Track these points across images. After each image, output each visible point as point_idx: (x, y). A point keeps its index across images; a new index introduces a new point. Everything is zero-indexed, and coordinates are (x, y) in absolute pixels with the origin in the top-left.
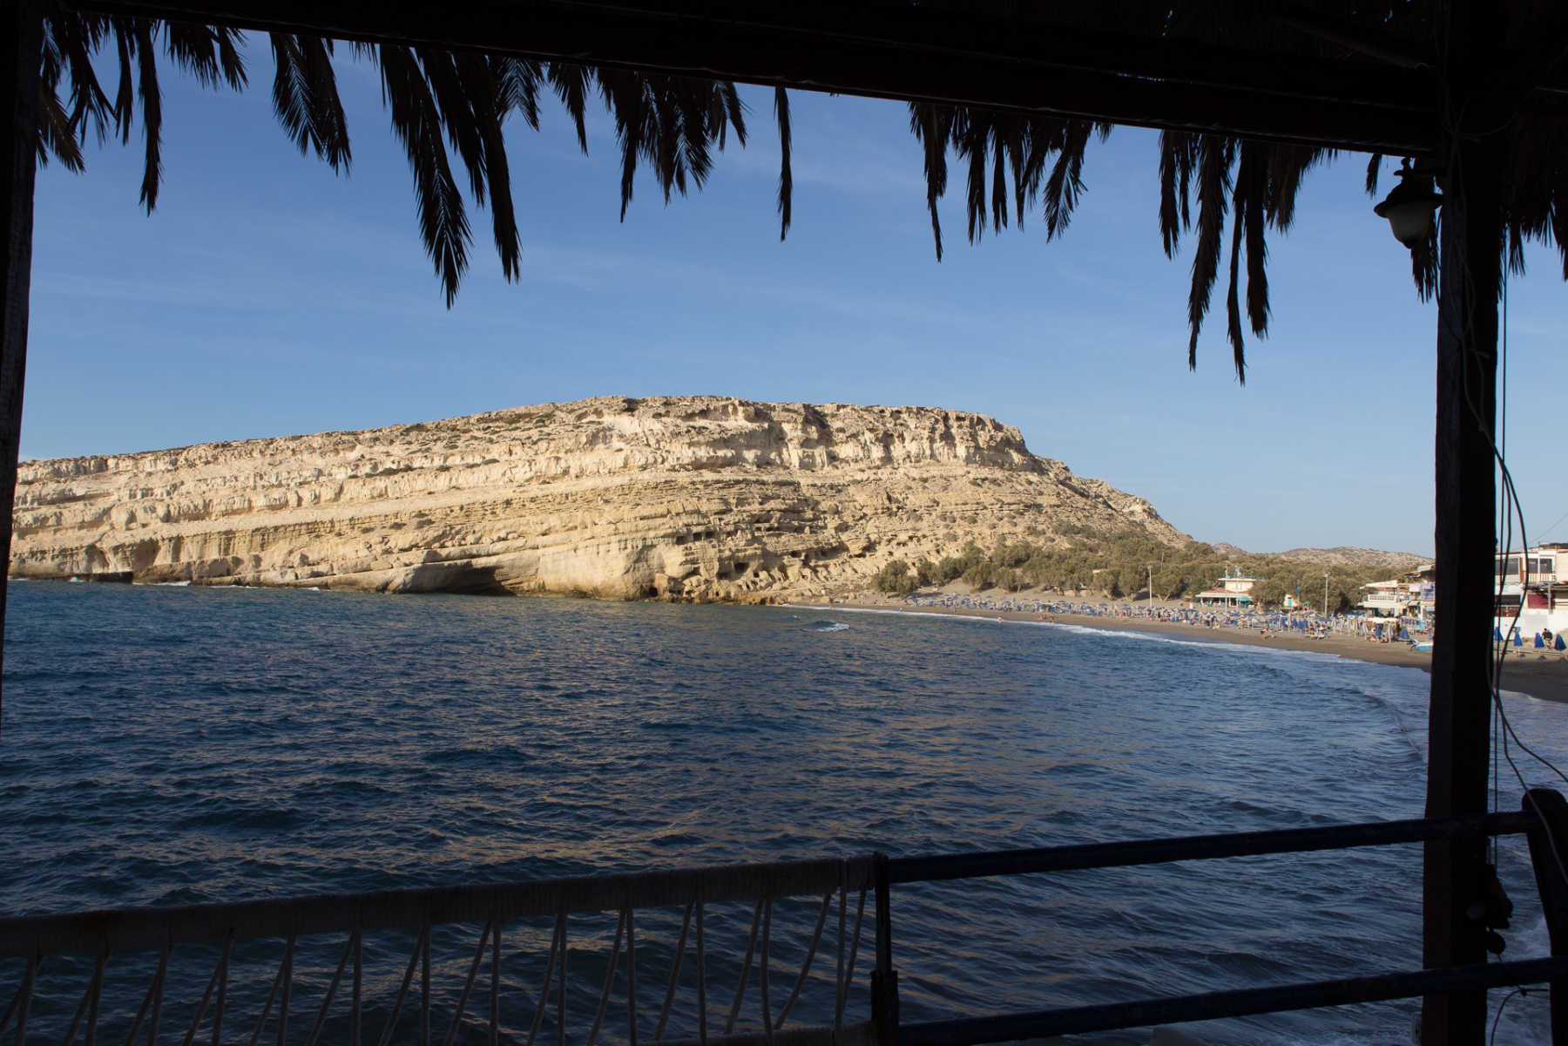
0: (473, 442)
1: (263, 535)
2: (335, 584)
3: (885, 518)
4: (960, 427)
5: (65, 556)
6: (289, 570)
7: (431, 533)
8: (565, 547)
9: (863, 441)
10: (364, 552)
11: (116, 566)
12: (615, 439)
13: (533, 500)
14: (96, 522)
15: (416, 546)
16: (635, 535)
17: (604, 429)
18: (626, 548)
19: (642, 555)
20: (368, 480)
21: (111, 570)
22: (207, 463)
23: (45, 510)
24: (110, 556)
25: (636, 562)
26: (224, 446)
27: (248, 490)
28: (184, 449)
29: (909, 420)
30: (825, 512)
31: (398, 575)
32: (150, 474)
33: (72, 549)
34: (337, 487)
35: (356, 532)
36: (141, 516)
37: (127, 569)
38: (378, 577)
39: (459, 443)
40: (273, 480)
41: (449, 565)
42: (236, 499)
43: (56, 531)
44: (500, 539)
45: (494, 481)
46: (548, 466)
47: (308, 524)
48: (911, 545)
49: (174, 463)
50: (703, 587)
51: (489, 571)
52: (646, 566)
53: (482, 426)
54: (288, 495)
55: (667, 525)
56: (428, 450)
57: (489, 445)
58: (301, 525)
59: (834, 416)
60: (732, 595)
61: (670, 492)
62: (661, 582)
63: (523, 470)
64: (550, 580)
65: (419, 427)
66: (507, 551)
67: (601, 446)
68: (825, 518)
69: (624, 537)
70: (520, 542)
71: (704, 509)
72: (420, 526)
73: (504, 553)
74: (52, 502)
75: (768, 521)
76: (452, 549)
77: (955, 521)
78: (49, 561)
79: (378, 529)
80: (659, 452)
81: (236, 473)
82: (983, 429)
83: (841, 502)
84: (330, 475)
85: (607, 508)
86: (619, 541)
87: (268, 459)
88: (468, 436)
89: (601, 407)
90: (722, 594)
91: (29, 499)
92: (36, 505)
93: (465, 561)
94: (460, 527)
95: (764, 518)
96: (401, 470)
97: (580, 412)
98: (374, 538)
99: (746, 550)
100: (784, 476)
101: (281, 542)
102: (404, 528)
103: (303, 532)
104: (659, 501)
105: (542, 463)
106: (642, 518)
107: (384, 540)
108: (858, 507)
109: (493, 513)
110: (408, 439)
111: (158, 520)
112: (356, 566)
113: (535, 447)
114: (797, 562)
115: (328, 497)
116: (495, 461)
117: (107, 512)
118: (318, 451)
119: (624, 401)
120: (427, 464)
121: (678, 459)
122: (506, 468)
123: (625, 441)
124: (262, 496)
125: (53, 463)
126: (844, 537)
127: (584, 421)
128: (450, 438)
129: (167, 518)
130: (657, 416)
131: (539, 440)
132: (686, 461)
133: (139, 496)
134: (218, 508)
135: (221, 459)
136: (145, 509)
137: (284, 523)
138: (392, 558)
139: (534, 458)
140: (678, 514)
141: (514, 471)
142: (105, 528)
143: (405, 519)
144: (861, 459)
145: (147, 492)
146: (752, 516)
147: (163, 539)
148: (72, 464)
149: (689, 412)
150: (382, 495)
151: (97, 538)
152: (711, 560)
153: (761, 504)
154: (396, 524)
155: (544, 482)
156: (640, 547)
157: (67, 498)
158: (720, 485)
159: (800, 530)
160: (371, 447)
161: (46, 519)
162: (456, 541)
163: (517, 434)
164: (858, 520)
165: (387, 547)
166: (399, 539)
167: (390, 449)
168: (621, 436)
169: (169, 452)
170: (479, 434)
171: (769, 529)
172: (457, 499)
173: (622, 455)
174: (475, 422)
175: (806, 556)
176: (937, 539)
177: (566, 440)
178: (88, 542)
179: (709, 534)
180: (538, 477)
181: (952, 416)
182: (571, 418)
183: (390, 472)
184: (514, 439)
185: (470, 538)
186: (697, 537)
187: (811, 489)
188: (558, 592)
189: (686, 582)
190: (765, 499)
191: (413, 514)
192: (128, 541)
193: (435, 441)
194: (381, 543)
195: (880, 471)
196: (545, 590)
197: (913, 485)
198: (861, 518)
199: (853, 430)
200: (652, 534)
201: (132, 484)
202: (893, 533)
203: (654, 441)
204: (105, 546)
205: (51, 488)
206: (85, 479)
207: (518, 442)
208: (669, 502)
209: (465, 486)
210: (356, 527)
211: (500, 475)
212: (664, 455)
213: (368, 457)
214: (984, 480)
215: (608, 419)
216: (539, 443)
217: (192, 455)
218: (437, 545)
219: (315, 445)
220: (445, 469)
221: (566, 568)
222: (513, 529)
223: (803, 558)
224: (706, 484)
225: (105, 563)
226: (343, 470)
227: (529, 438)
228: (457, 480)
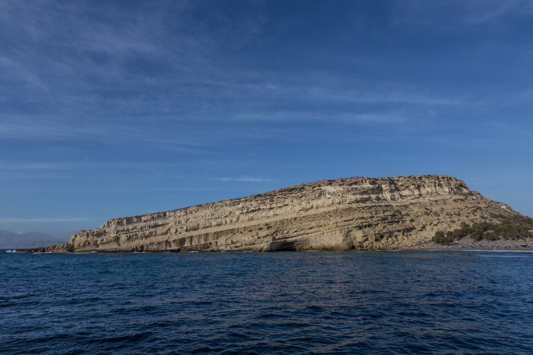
0: (279, 199)
1: (217, 234)
2: (244, 250)
3: (426, 216)
4: (444, 181)
5: (159, 244)
6: (228, 246)
7: (273, 231)
8: (319, 233)
9: (410, 188)
10: (251, 239)
11: (174, 247)
12: (327, 194)
13: (304, 217)
14: (166, 233)
15: (268, 235)
16: (344, 227)
17: (323, 191)
18: (342, 232)
19: (347, 234)
20: (247, 214)
21: (172, 248)
22: (196, 212)
23: (152, 230)
24: (172, 244)
25: (347, 236)
26: (200, 206)
27: (210, 220)
28: (188, 208)
29: (425, 180)
30: (404, 215)
31: (265, 245)
32: (179, 216)
33: (161, 242)
34: (237, 217)
35: (247, 232)
36: (179, 230)
37: (177, 248)
38: (259, 246)
39: (274, 200)
40: (217, 216)
41: (280, 241)
42: (207, 223)
43: (155, 236)
44: (296, 232)
45: (288, 212)
46: (306, 205)
47: (231, 230)
48: (439, 225)
49: (186, 212)
50: (371, 245)
51: (292, 243)
52: (350, 238)
53: (280, 193)
54: (223, 221)
55: (355, 223)
56: (264, 203)
57: (285, 200)
58: (228, 230)
59: (398, 181)
60: (381, 247)
61: (351, 211)
62: (356, 244)
63: (298, 207)
64: (314, 245)
65: (259, 195)
66: (298, 235)
67: (323, 197)
68: (405, 217)
69: (341, 228)
70: (302, 232)
71: (365, 216)
72: (268, 228)
73: (297, 236)
74: (153, 227)
75: (387, 219)
76: (280, 236)
77: (452, 216)
78: (155, 246)
79: (254, 230)
80: (343, 198)
81: (205, 215)
82: (452, 181)
83: (409, 211)
84: (234, 213)
85: (331, 218)
86: (340, 230)
87: (214, 209)
88: (276, 197)
89: (321, 184)
90: (378, 247)
91: (147, 227)
92: (148, 228)
93: (285, 240)
94: (281, 228)
95: (386, 218)
96: (257, 210)
97: (313, 186)
98: (254, 233)
99: (383, 231)
100: (387, 204)
101: (223, 236)
102: (263, 229)
103: (229, 233)
104: (349, 214)
105: (304, 204)
106: (345, 221)
107: (257, 234)
108: (415, 213)
109: (291, 223)
110: (256, 199)
111: (184, 231)
112: (250, 243)
113: (301, 199)
114: (401, 233)
115: (235, 220)
116: (287, 205)
117: (169, 229)
118: (229, 206)
119: (328, 181)
120: (265, 207)
121: (350, 200)
122: (292, 207)
123: (331, 195)
124: (215, 222)
125: (152, 214)
126: (414, 224)
127: (315, 189)
128: (270, 198)
129: (187, 230)
130: (340, 185)
131: (302, 196)
132: (353, 200)
133: (177, 224)
134: (202, 226)
135: (200, 210)
136: (180, 227)
137: (223, 230)
138: (261, 240)
139: (301, 203)
140: (357, 219)
141: (295, 208)
142: (169, 235)
143: (262, 226)
144: (411, 195)
145: (180, 222)
146: (382, 218)
147: (187, 237)
148: (157, 215)
149: (351, 183)
150: (252, 219)
151: (168, 238)
152: (372, 235)
153: (383, 213)
154: (260, 228)
155: (306, 211)
156: (347, 232)
157: (156, 226)
158: (368, 208)
159: (398, 222)
160: (245, 203)
161: (152, 232)
162: (281, 233)
163: (293, 195)
164: (417, 217)
165: (259, 236)
166: (262, 233)
167: (251, 203)
168: (329, 193)
169: (184, 209)
170: (280, 196)
171: (388, 223)
172: (278, 219)
173: (331, 200)
174: (277, 192)
175: (403, 232)
176: (448, 223)
177: (311, 196)
178: (165, 239)
179: (370, 226)
180: (303, 209)
181: (440, 177)
182: (311, 188)
183: (253, 211)
184: (293, 197)
185: (285, 232)
186: (366, 226)
187: (397, 207)
188: (317, 249)
189: (365, 243)
190: (384, 211)
191: (264, 225)
192: (177, 238)
193: (266, 199)
194: (256, 235)
195: (419, 199)
196: (312, 249)
197: (433, 203)
198: (418, 217)
199: (407, 185)
200: (350, 226)
201: (175, 220)
202: (431, 221)
203: (341, 194)
204: (171, 240)
205: (152, 223)
206: (161, 219)
207: (295, 198)
208: (353, 215)
209: (279, 214)
210: (246, 230)
211: (290, 210)
212: (346, 198)
213: (245, 206)
214: (458, 199)
215: (324, 188)
216: (302, 198)
217: (191, 209)
218: (275, 235)
219: (228, 204)
220: (271, 209)
221: (320, 240)
222: (299, 228)
223: (402, 232)
224: (363, 208)
225: (170, 246)
226: (238, 211)
227: (298, 196)
228: (276, 212)
